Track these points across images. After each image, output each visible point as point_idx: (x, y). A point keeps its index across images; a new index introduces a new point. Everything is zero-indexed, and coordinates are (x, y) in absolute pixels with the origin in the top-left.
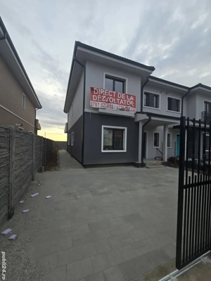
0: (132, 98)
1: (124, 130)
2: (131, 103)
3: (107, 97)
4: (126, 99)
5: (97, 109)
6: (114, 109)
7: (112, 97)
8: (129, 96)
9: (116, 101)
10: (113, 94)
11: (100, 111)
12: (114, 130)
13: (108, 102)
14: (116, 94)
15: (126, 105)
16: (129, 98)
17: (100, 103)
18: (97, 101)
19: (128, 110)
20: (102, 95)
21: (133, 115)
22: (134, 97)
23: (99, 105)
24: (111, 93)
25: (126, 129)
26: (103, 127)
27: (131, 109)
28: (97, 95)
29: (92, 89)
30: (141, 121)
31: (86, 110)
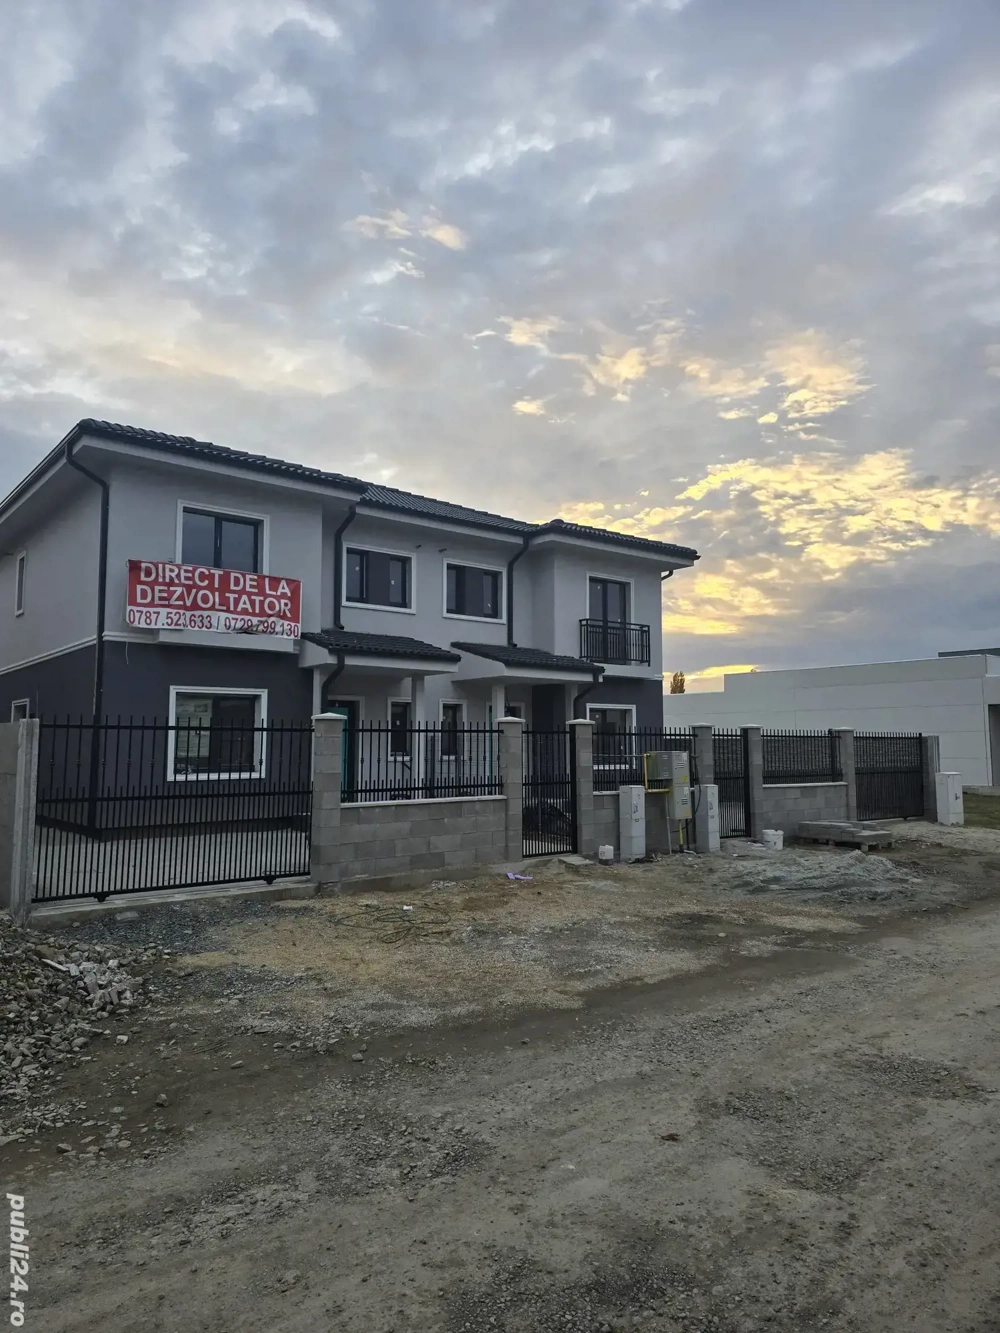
0: (284, 588)
1: (257, 697)
2: (282, 605)
3: (189, 588)
4: (262, 592)
5: (154, 632)
6: (218, 629)
7: (210, 587)
8: (275, 582)
9: (224, 602)
10: (211, 577)
11: (164, 638)
12: (217, 698)
13: (195, 606)
14: (225, 579)
15: (262, 613)
16: (274, 587)
17: (164, 611)
18: (151, 604)
19: (270, 631)
20: (171, 583)
21: (290, 648)
22: (294, 585)
23: (161, 619)
24: (202, 577)
25: (264, 694)
26: (173, 690)
27: (281, 625)
28: (152, 585)
29: (134, 566)
30: (319, 667)
31: (109, 635)
